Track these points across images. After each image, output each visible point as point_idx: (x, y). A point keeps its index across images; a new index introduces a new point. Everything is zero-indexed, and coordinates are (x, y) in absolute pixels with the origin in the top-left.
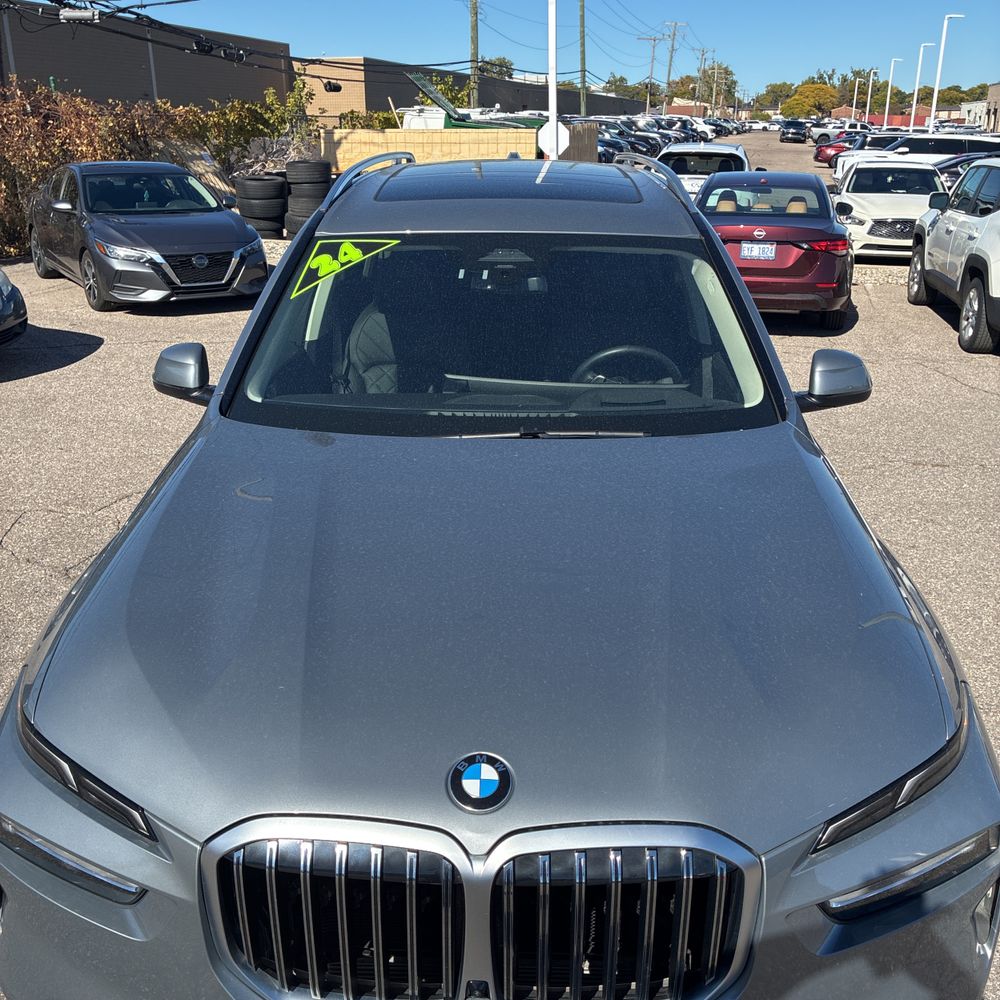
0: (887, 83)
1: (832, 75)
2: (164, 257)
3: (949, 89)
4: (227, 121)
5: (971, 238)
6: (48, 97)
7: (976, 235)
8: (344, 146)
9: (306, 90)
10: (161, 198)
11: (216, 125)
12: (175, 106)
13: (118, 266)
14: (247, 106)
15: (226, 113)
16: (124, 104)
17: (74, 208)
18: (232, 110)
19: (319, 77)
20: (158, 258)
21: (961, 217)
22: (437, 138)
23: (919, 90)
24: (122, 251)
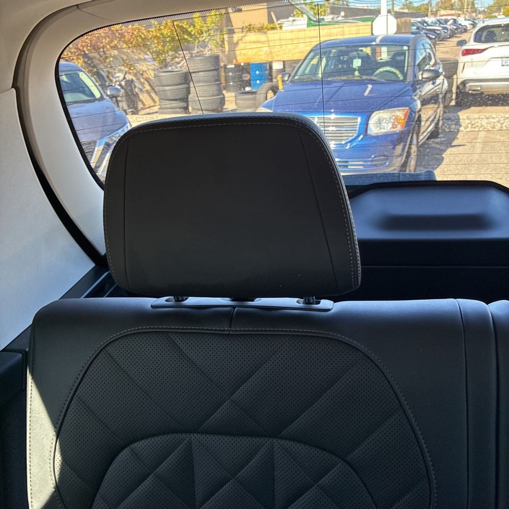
8: (241, 45)
11: (155, 37)
15: (161, 29)
22: (301, 35)
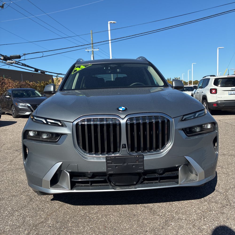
0: (182, 80)
1: (170, 79)
2: (31, 105)
3: (195, 81)
4: (41, 85)
5: (202, 92)
6: (3, 79)
7: (203, 91)
9: (58, 80)
10: (29, 96)
11: (39, 86)
12: (30, 82)
13: (20, 107)
14: (45, 82)
15: (41, 84)
16: (19, 82)
17: (10, 97)
18: (42, 83)
19: (61, 77)
20: (29, 105)
21: (200, 89)
23: (189, 81)
24: (21, 104)
